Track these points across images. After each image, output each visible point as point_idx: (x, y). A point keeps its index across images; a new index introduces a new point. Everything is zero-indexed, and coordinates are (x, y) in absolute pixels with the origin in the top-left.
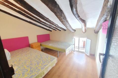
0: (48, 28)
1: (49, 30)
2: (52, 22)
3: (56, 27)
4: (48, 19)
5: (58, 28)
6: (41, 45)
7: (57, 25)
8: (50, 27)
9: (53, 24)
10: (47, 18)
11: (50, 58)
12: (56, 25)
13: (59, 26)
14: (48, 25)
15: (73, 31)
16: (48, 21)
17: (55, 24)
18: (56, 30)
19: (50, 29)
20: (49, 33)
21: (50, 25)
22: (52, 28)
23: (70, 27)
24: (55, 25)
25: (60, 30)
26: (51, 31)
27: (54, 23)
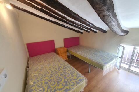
0: (78, 29)
1: (79, 32)
2: (83, 20)
3: (89, 27)
4: (77, 15)
5: (93, 29)
6: (67, 51)
7: (92, 24)
8: (80, 28)
9: (85, 23)
10: (75, 14)
11: (76, 76)
12: (90, 25)
13: (94, 26)
14: (77, 25)
15: (122, 34)
16: (77, 18)
17: (88, 23)
18: (89, 32)
19: (81, 31)
20: (79, 36)
21: (80, 25)
22: (83, 28)
23: (118, 26)
24: (88, 25)
25: (96, 32)
26: (82, 33)
27: (86, 21)
